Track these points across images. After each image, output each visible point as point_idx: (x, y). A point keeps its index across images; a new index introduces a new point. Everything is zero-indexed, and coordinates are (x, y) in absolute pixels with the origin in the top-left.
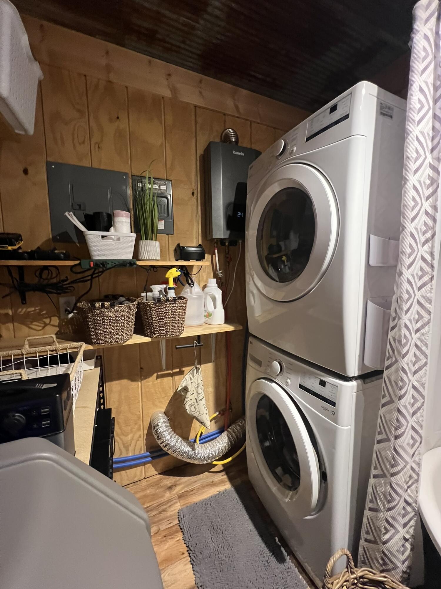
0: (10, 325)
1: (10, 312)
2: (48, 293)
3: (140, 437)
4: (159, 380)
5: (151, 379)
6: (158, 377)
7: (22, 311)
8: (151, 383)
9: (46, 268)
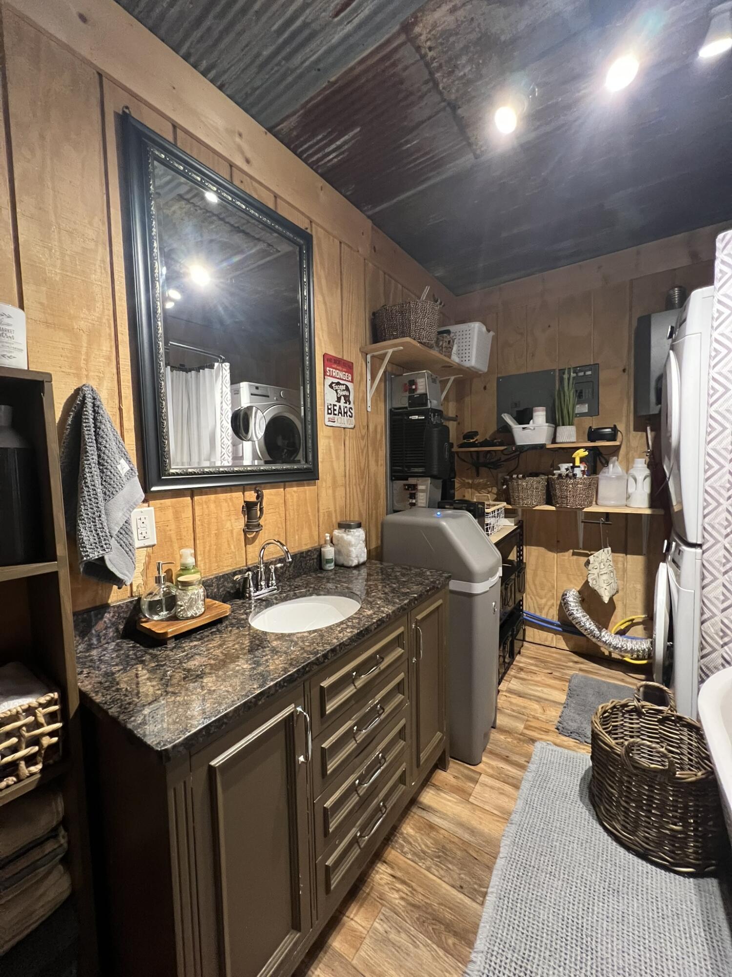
0: (470, 490)
1: (470, 481)
2: (490, 468)
3: (553, 605)
4: (575, 557)
5: (566, 554)
6: (574, 554)
7: (477, 481)
8: (566, 558)
9: (489, 452)
